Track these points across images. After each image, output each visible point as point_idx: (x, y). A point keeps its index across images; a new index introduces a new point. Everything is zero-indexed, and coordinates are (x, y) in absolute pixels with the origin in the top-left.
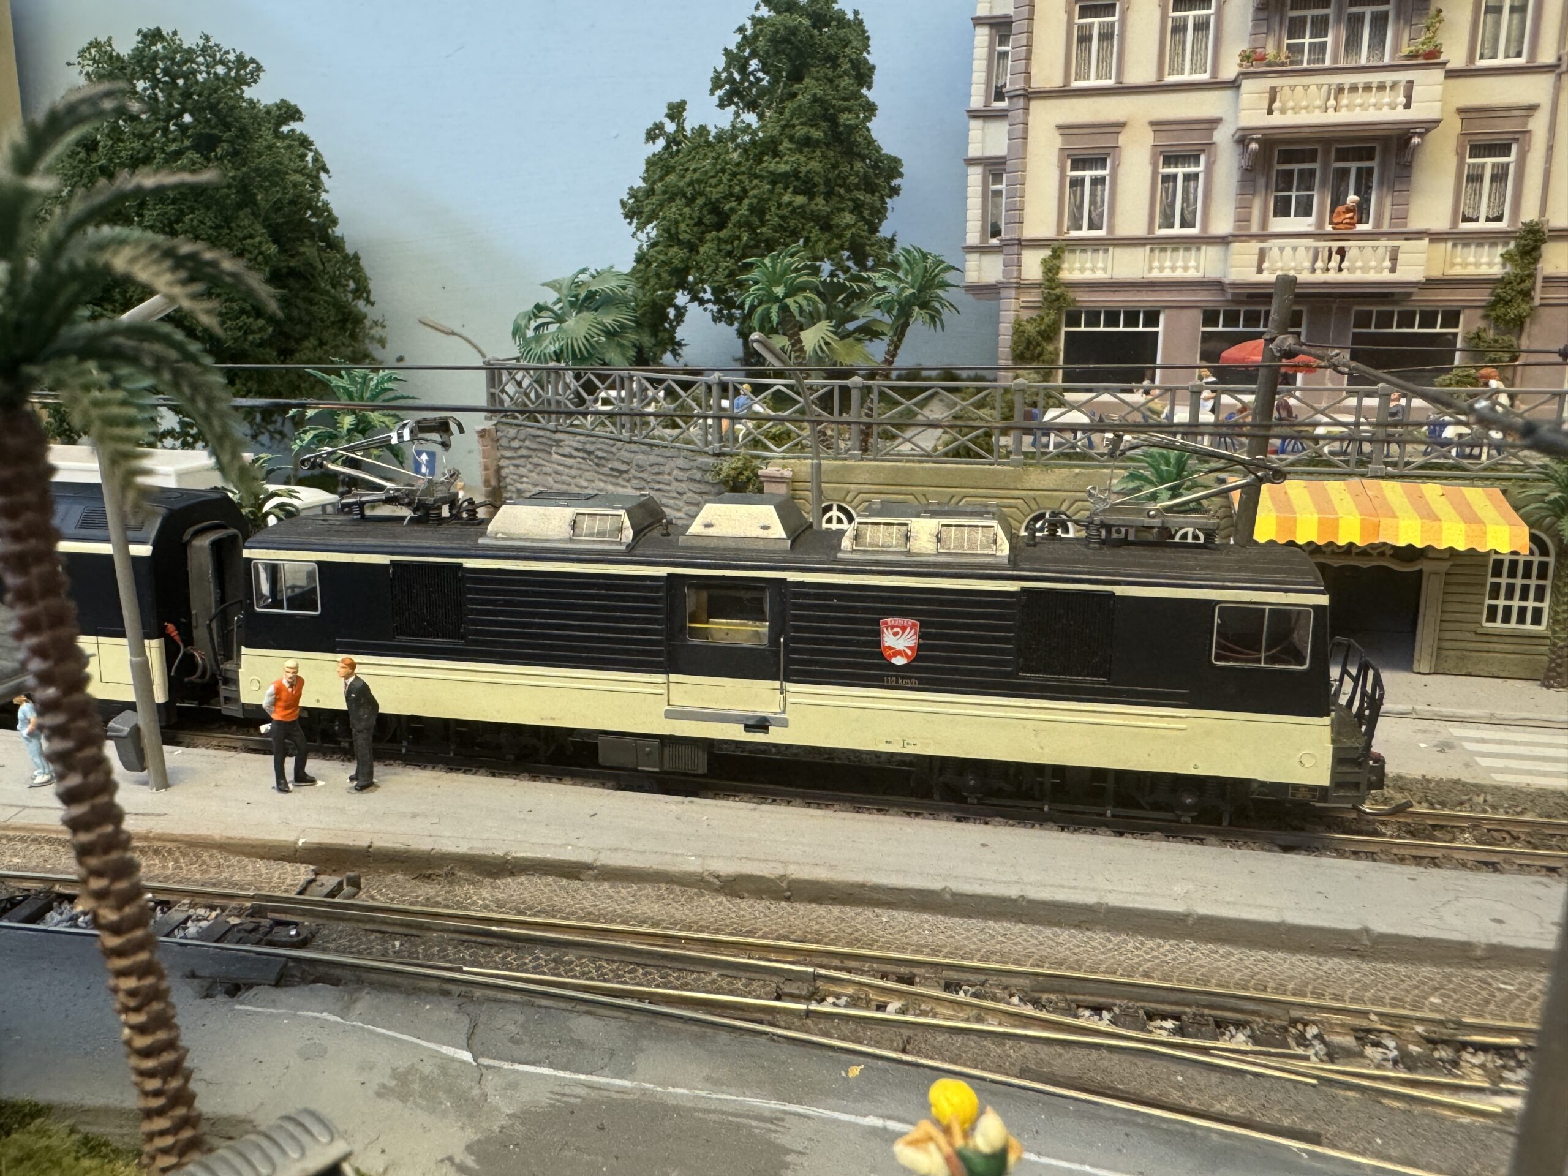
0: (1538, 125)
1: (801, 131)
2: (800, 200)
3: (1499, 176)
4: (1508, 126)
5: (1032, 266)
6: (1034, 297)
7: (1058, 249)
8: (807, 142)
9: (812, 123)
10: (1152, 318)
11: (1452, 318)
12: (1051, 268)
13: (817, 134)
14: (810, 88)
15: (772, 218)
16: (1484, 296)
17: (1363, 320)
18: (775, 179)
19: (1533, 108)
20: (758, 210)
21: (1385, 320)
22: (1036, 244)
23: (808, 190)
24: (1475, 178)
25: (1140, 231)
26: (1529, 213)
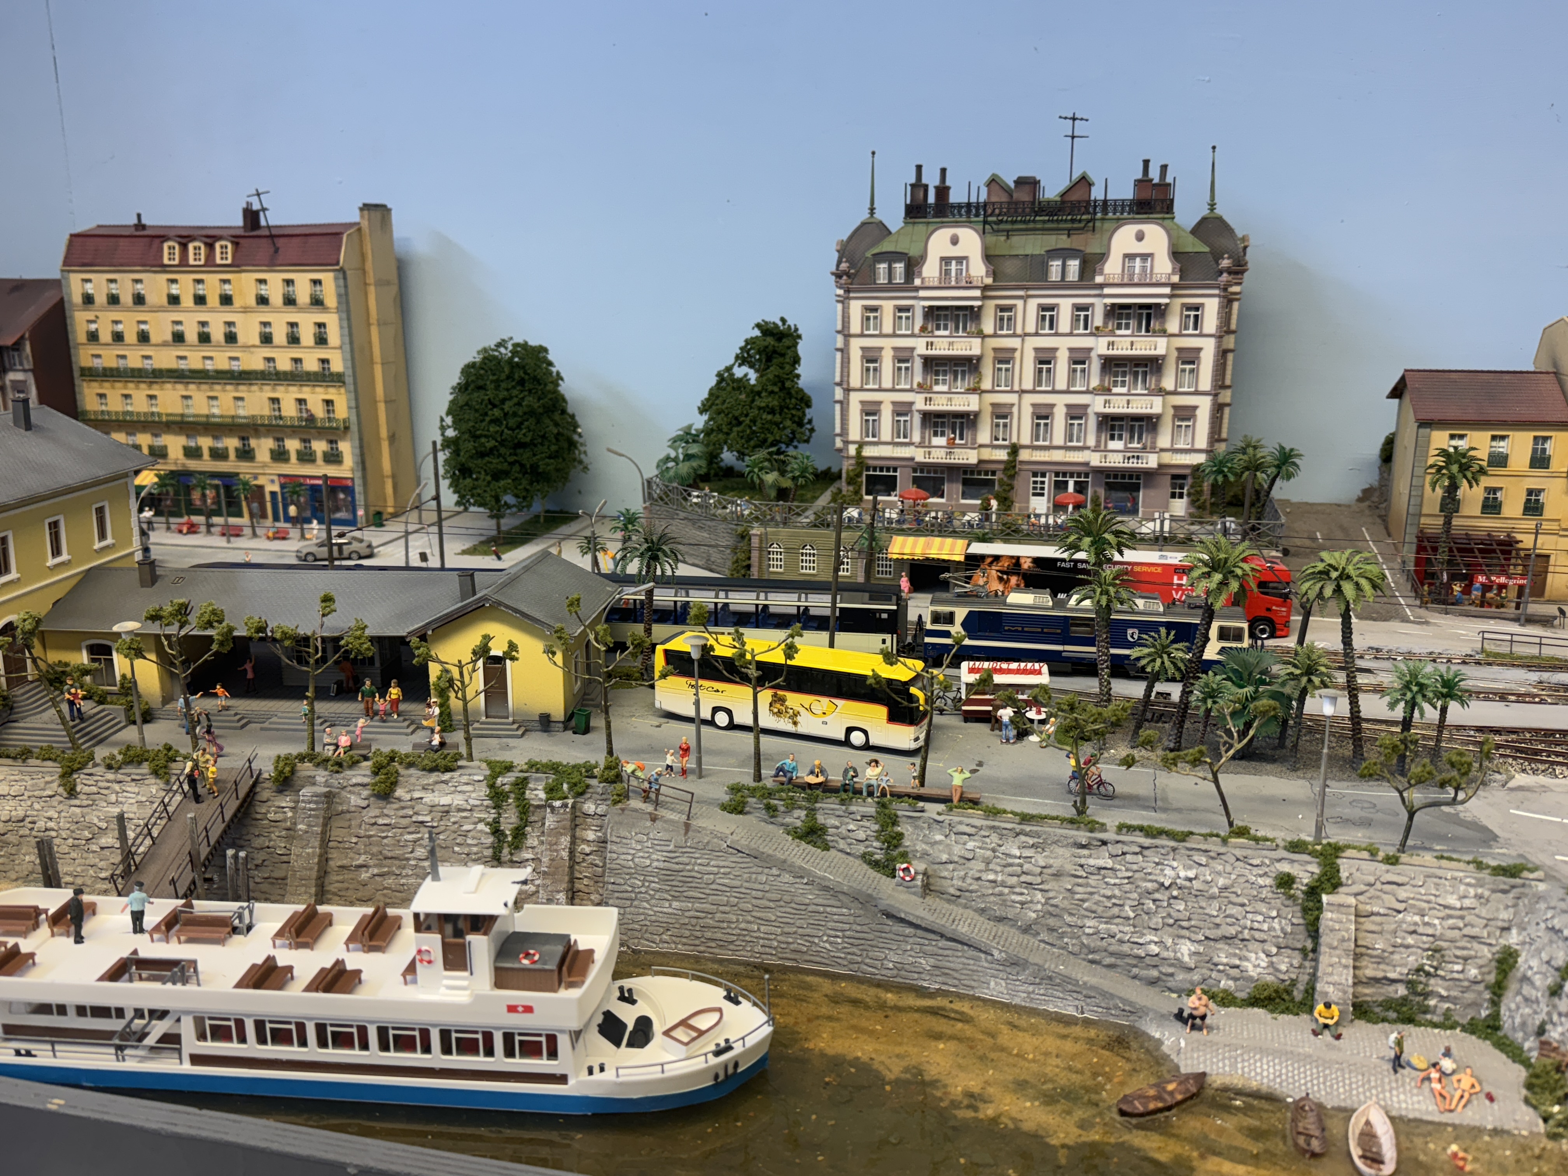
0: (1015, 410)
1: (770, 388)
2: (770, 417)
3: (1005, 425)
4: (1006, 410)
5: (852, 450)
6: (853, 462)
7: (861, 445)
8: (772, 392)
9: (775, 384)
10: (895, 470)
11: (994, 473)
12: (859, 451)
13: (776, 389)
14: (773, 371)
15: (759, 424)
16: (1002, 466)
17: (965, 472)
18: (760, 408)
19: (1013, 405)
20: (754, 421)
21: (972, 473)
22: (854, 442)
23: (772, 412)
24: (998, 425)
25: (889, 439)
26: (1014, 440)
